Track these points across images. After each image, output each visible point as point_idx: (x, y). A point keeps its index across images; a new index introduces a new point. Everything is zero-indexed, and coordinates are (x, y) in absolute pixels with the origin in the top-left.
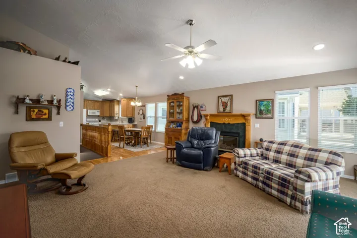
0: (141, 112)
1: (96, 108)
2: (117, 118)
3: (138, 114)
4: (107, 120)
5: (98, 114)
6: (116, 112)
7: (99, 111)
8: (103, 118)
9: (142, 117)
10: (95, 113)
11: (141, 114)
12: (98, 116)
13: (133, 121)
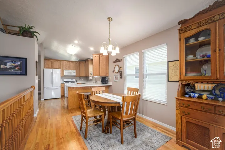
0: (117, 69)
1: (71, 68)
2: (91, 78)
3: (113, 72)
4: (83, 80)
5: (74, 74)
6: (90, 72)
7: (75, 71)
8: (80, 78)
9: (118, 75)
10: (71, 73)
11: (117, 71)
12: (75, 76)
13: (107, 81)
